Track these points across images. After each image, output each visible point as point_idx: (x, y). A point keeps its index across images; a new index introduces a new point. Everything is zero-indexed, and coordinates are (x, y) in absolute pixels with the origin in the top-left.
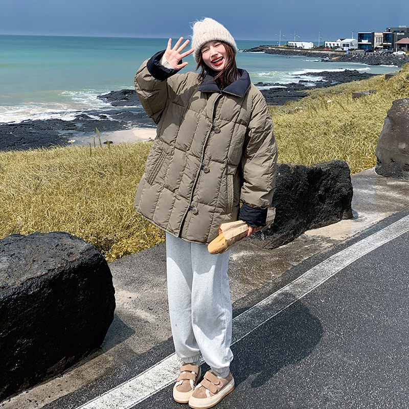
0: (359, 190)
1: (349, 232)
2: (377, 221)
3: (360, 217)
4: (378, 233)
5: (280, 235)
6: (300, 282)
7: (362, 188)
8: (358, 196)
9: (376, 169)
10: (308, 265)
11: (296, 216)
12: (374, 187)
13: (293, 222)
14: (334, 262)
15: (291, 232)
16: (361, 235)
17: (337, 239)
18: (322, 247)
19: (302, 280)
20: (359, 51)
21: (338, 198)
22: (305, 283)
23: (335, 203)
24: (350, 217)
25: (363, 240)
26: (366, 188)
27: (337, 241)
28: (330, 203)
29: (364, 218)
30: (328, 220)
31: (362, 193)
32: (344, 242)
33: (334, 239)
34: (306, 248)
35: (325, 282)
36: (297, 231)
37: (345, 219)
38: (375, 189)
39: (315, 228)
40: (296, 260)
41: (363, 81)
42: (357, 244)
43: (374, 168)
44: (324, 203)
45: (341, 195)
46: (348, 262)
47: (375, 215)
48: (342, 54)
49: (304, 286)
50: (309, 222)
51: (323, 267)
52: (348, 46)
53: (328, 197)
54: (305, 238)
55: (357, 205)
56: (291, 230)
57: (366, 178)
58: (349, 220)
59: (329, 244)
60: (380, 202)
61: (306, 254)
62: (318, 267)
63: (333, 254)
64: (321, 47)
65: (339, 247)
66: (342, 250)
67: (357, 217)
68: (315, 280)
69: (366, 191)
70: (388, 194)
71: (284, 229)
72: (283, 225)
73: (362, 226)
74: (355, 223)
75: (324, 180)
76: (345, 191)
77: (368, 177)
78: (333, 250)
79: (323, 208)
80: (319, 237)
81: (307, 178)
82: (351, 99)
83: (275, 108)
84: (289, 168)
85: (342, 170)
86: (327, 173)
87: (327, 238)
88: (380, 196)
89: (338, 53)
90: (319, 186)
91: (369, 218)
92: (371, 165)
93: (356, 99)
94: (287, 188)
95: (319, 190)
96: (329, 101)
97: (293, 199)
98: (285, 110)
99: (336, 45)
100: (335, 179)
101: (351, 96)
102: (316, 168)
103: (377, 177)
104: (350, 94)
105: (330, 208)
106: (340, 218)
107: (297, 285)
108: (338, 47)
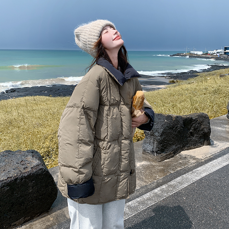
0: (216, 128)
1: (207, 154)
2: (225, 147)
3: (215, 144)
4: (225, 156)
6: (173, 184)
7: (218, 126)
8: (215, 131)
9: (227, 116)
10: (179, 174)
11: (176, 143)
12: (225, 126)
13: (174, 147)
14: (195, 174)
15: (172, 152)
16: (214, 157)
18: (190, 163)
20: (225, 55)
21: (202, 134)
22: (176, 185)
23: (200, 137)
24: (209, 144)
25: (215, 160)
26: (220, 127)
27: (199, 159)
28: (197, 137)
29: (217, 145)
30: (196, 145)
31: (218, 130)
32: (203, 160)
33: (197, 157)
34: (180, 162)
35: (188, 186)
36: (176, 152)
37: (206, 145)
38: (226, 128)
39: (188, 150)
40: (173, 170)
42: (211, 163)
43: (226, 115)
44: (193, 137)
45: (203, 133)
46: (204, 175)
47: (224, 144)
48: (216, 57)
49: (174, 187)
50: (184, 146)
51: (188, 176)
52: (219, 53)
53: (196, 133)
54: (180, 156)
55: (214, 137)
58: (208, 146)
59: (194, 161)
60: (228, 135)
61: (179, 166)
62: (185, 176)
63: (195, 169)
65: (200, 164)
66: (201, 166)
67: (213, 144)
68: (182, 184)
71: (168, 151)
72: (167, 149)
73: (215, 150)
74: (211, 148)
75: (193, 124)
76: (206, 130)
77: (222, 120)
78: (196, 166)
79: (192, 139)
80: (189, 156)
81: (183, 123)
82: (219, 77)
83: (182, 81)
84: (172, 117)
85: (205, 118)
86: (196, 120)
87: (194, 157)
88: (228, 132)
89: (214, 56)
90: (191, 128)
91: (220, 146)
92: (225, 113)
93: (221, 77)
94: (170, 128)
95: (190, 129)
96: (208, 78)
97: (174, 135)
98: (187, 82)
99: (213, 53)
100: (200, 124)
101: (219, 76)
102: (189, 117)
103: (227, 120)
104: (218, 75)
105: (197, 139)
106: (203, 144)
107: (171, 186)
108: (214, 54)
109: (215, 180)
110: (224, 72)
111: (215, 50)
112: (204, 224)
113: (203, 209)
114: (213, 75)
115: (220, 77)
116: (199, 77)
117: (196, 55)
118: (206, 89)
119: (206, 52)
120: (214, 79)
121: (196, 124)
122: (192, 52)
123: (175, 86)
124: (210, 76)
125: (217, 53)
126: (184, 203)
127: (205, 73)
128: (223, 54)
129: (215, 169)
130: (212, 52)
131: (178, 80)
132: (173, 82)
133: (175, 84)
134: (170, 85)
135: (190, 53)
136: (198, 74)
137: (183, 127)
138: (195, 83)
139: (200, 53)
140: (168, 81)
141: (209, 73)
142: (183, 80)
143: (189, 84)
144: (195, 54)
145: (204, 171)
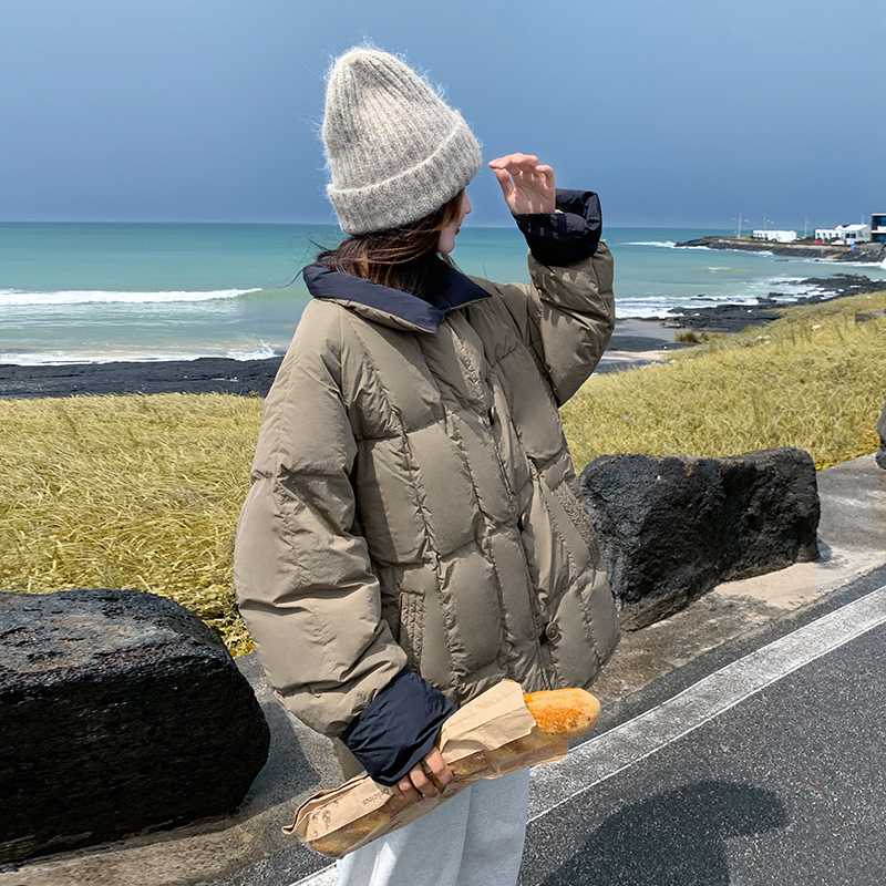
0: (838, 499)
1: (808, 592)
2: (868, 567)
3: (835, 558)
4: (867, 598)
5: (656, 601)
6: (683, 704)
7: (846, 495)
8: (836, 510)
9: (877, 458)
10: (706, 666)
11: (697, 557)
12: (869, 494)
13: (690, 571)
14: (764, 662)
15: (681, 591)
16: (831, 601)
17: (779, 606)
18: (745, 624)
19: (688, 698)
20: (873, 244)
21: (789, 523)
22: (694, 706)
23: (783, 532)
24: (814, 557)
25: (833, 614)
26: (854, 496)
27: (778, 612)
28: (772, 532)
29: (843, 559)
30: (767, 563)
31: (844, 506)
32: (792, 615)
33: (773, 605)
34: (711, 624)
35: (737, 705)
36: (696, 588)
37: (803, 561)
38: (872, 499)
39: (739, 578)
40: (683, 655)
41: (875, 293)
42: (819, 622)
43: (874, 455)
44: (760, 531)
45: (795, 517)
46: (794, 665)
47: (865, 555)
48: (843, 249)
49: (687, 712)
50: (726, 567)
51: (739, 671)
52: (854, 236)
53: (768, 519)
54: (713, 601)
55: (832, 531)
56: (682, 587)
57: (856, 474)
58: (812, 563)
59: (762, 617)
60: (880, 527)
61: (708, 639)
62: (728, 671)
63: (765, 644)
64: (808, 238)
65: (782, 626)
66: (785, 633)
67: (828, 558)
68: (717, 700)
69: (852, 502)
71: (666, 586)
72: (664, 579)
73: (835, 579)
74: (821, 571)
75: (760, 486)
76: (802, 509)
77: (861, 472)
78: (766, 634)
79: (755, 541)
80: (742, 599)
81: (722, 484)
82: (852, 323)
83: (724, 337)
84: (682, 465)
85: (798, 468)
86: (768, 474)
87: (760, 602)
88: (879, 512)
89: (837, 249)
90: (749, 500)
91: (852, 562)
92: (870, 447)
93: (860, 323)
94: (676, 505)
95: (749, 506)
96: (815, 327)
97: (690, 526)
98: (741, 340)
99: (834, 236)
100: (784, 485)
101: (853, 318)
102: (743, 464)
103: (877, 473)
104: (851, 314)
105: (770, 541)
106: (791, 558)
107: (675, 710)
108: (837, 239)
109: (832, 681)
110: (870, 304)
111: (840, 227)
112: (792, 835)
113: (788, 785)
114: (832, 313)
115: (857, 321)
116: (783, 320)
117: (772, 245)
118: (807, 364)
119: (808, 232)
120: (836, 327)
121: (770, 488)
122: (760, 232)
123: (698, 354)
124: (821, 319)
125: (848, 236)
126: (726, 765)
127: (802, 307)
128: (869, 239)
129: (831, 646)
130: (831, 231)
131: (707, 333)
132: (692, 340)
133: (696, 348)
134: (679, 350)
135: (752, 237)
136: (781, 311)
137: (721, 499)
138: (767, 342)
139: (787, 237)
140: (671, 336)
141: (817, 306)
142: (728, 332)
143: (748, 345)
144: (770, 239)
145: (795, 652)
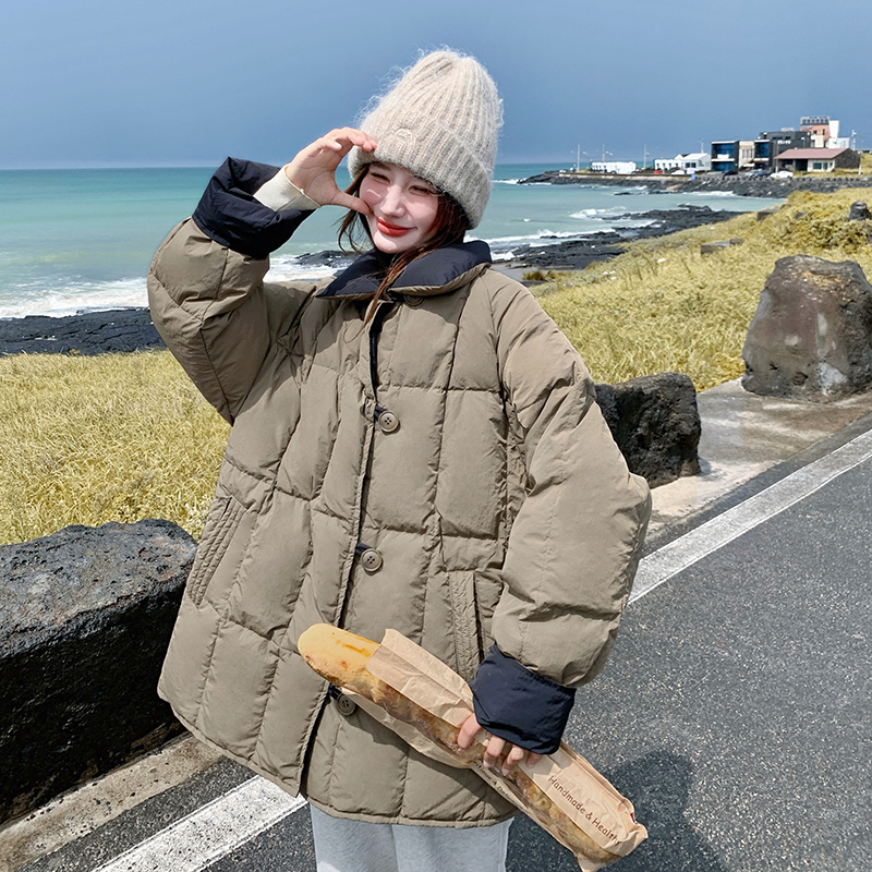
1: (694, 501)
2: (744, 478)
3: (714, 472)
4: (748, 502)
7: (717, 416)
8: (710, 431)
12: (739, 415)
14: (665, 559)
16: (716, 507)
17: (671, 514)
20: (714, 173)
21: (674, 441)
23: (668, 449)
24: (696, 471)
25: (719, 517)
26: (725, 417)
27: (671, 518)
29: (722, 472)
30: (655, 478)
31: (718, 427)
32: (684, 521)
33: (665, 513)
35: (648, 594)
37: (686, 475)
38: (741, 419)
41: (718, 224)
42: (708, 524)
43: (740, 380)
44: (648, 449)
45: (679, 435)
46: (691, 559)
47: (742, 467)
48: (684, 179)
51: (645, 567)
52: (694, 165)
53: (655, 438)
55: (709, 448)
57: (725, 398)
58: (694, 477)
59: (657, 524)
60: (752, 443)
63: (663, 545)
64: (649, 169)
65: (676, 529)
66: (679, 535)
67: (709, 472)
69: (724, 423)
70: (764, 426)
73: (716, 489)
74: (704, 483)
76: (686, 428)
77: (729, 395)
78: (663, 537)
79: (645, 458)
82: (697, 255)
85: (681, 390)
88: (749, 430)
89: (677, 179)
90: (639, 421)
91: (733, 473)
92: (734, 373)
93: (706, 254)
95: (638, 426)
96: (660, 260)
99: (674, 166)
100: (668, 407)
101: (699, 250)
102: (632, 389)
103: (744, 395)
104: (696, 246)
105: (658, 459)
106: (677, 473)
108: (677, 169)
109: (725, 570)
110: (714, 235)
111: (680, 156)
112: (709, 684)
114: (676, 246)
115: (702, 253)
116: (628, 255)
117: (611, 177)
118: (656, 298)
119: (648, 163)
120: (683, 261)
121: (656, 409)
124: (665, 252)
125: (688, 165)
127: (646, 241)
128: (709, 168)
129: (721, 543)
130: (670, 161)
131: (553, 271)
135: (591, 170)
138: (614, 278)
141: (662, 238)
143: (594, 282)
144: (609, 171)
145: (691, 549)
